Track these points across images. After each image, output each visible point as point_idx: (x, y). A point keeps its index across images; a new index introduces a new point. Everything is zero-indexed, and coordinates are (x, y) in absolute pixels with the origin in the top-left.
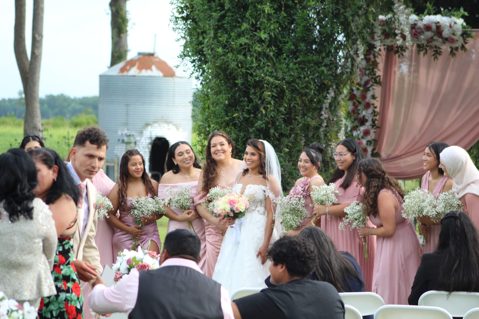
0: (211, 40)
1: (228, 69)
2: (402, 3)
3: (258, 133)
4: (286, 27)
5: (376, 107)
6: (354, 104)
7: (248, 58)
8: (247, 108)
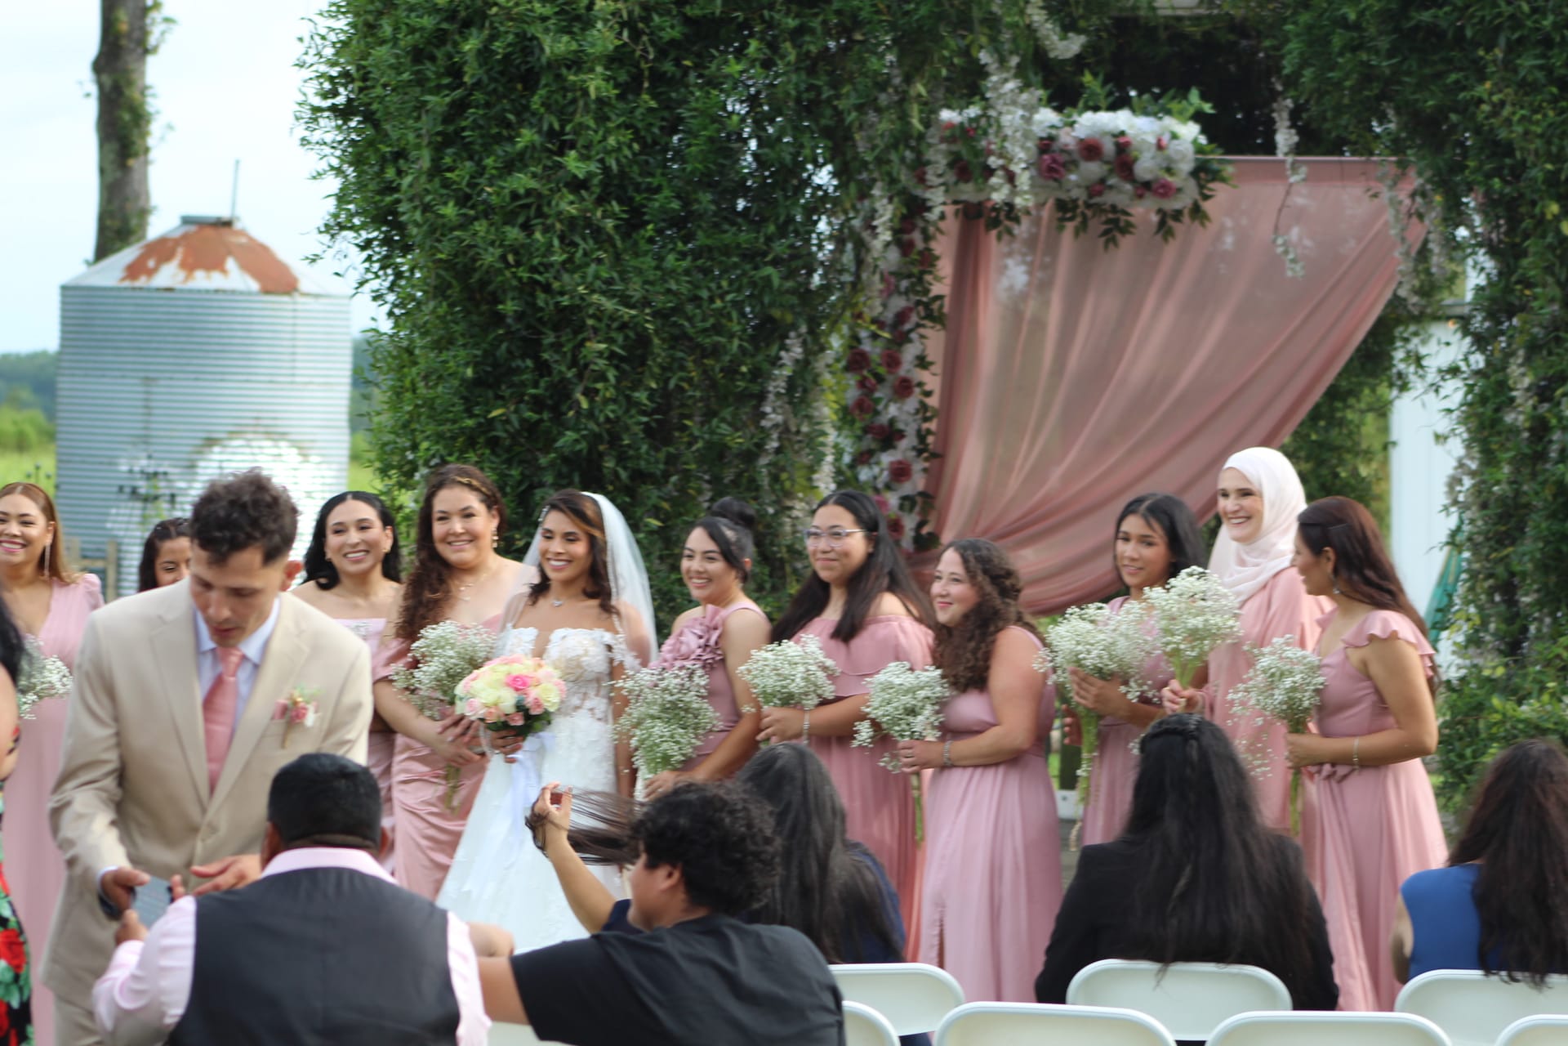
0: (423, 179)
1: (475, 270)
2: (1013, 71)
3: (565, 470)
4: (655, 143)
5: (928, 394)
6: (862, 384)
7: (538, 235)
8: (533, 391)
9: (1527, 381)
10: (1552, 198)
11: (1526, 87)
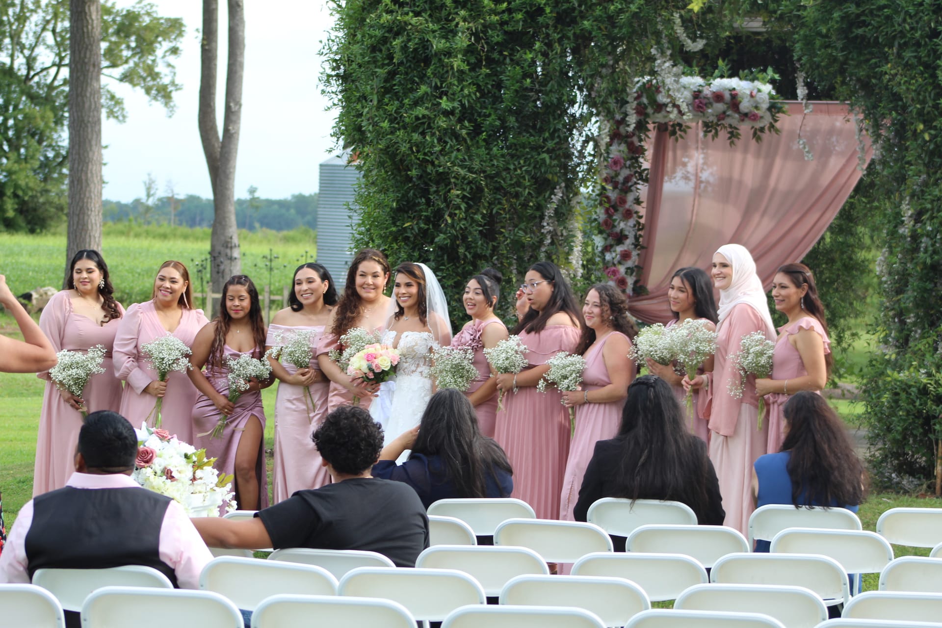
0: (374, 109)
1: (397, 154)
2: (668, 58)
3: (440, 253)
4: (489, 92)
5: (641, 217)
6: (607, 211)
7: (428, 138)
8: (424, 214)
9: (910, 212)
10: (920, 121)
11: (907, 66)
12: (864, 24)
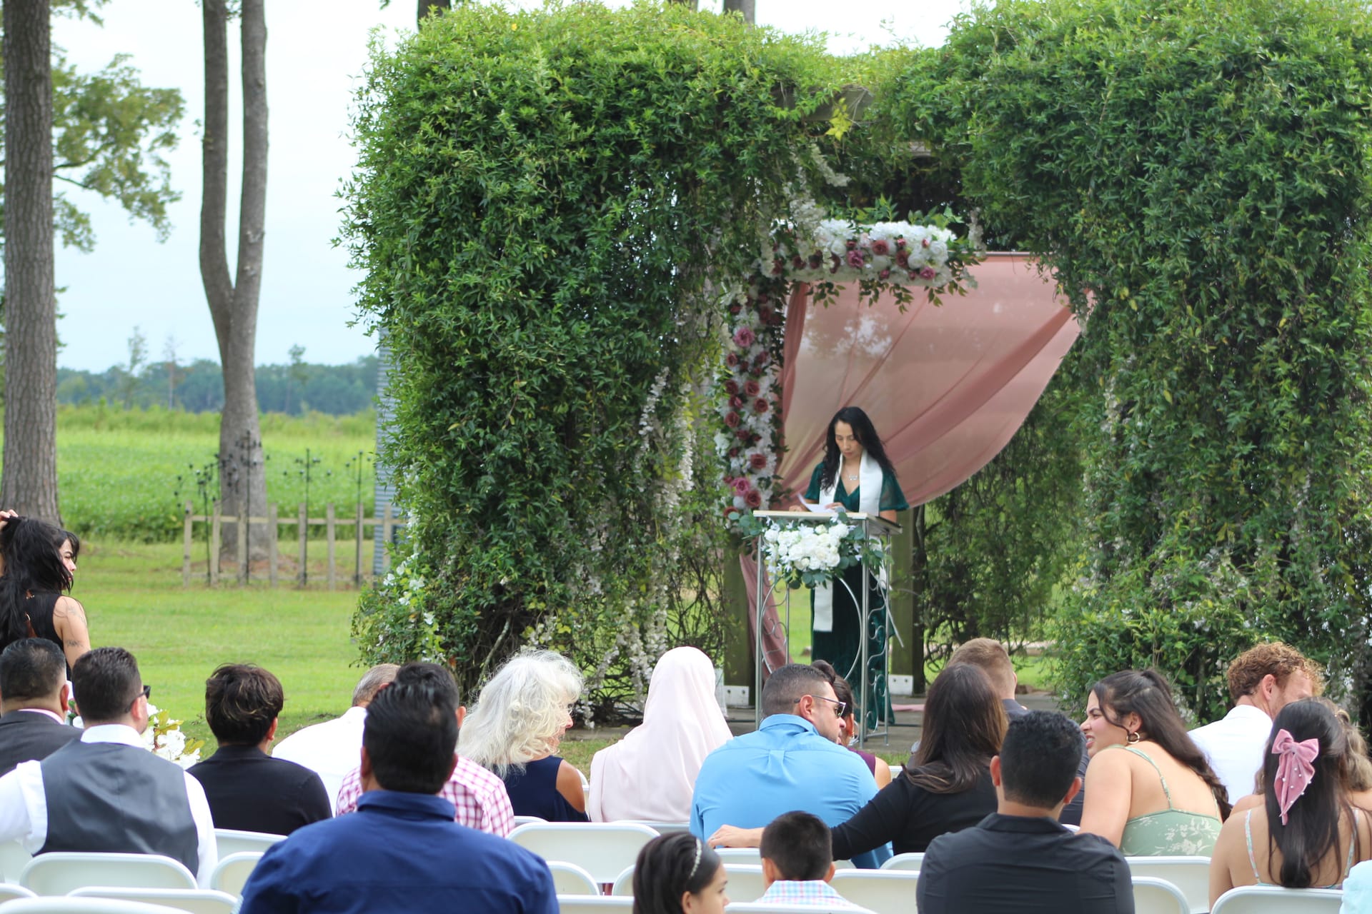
2: (809, 196)
6: (732, 402)
12: (1050, 159)
